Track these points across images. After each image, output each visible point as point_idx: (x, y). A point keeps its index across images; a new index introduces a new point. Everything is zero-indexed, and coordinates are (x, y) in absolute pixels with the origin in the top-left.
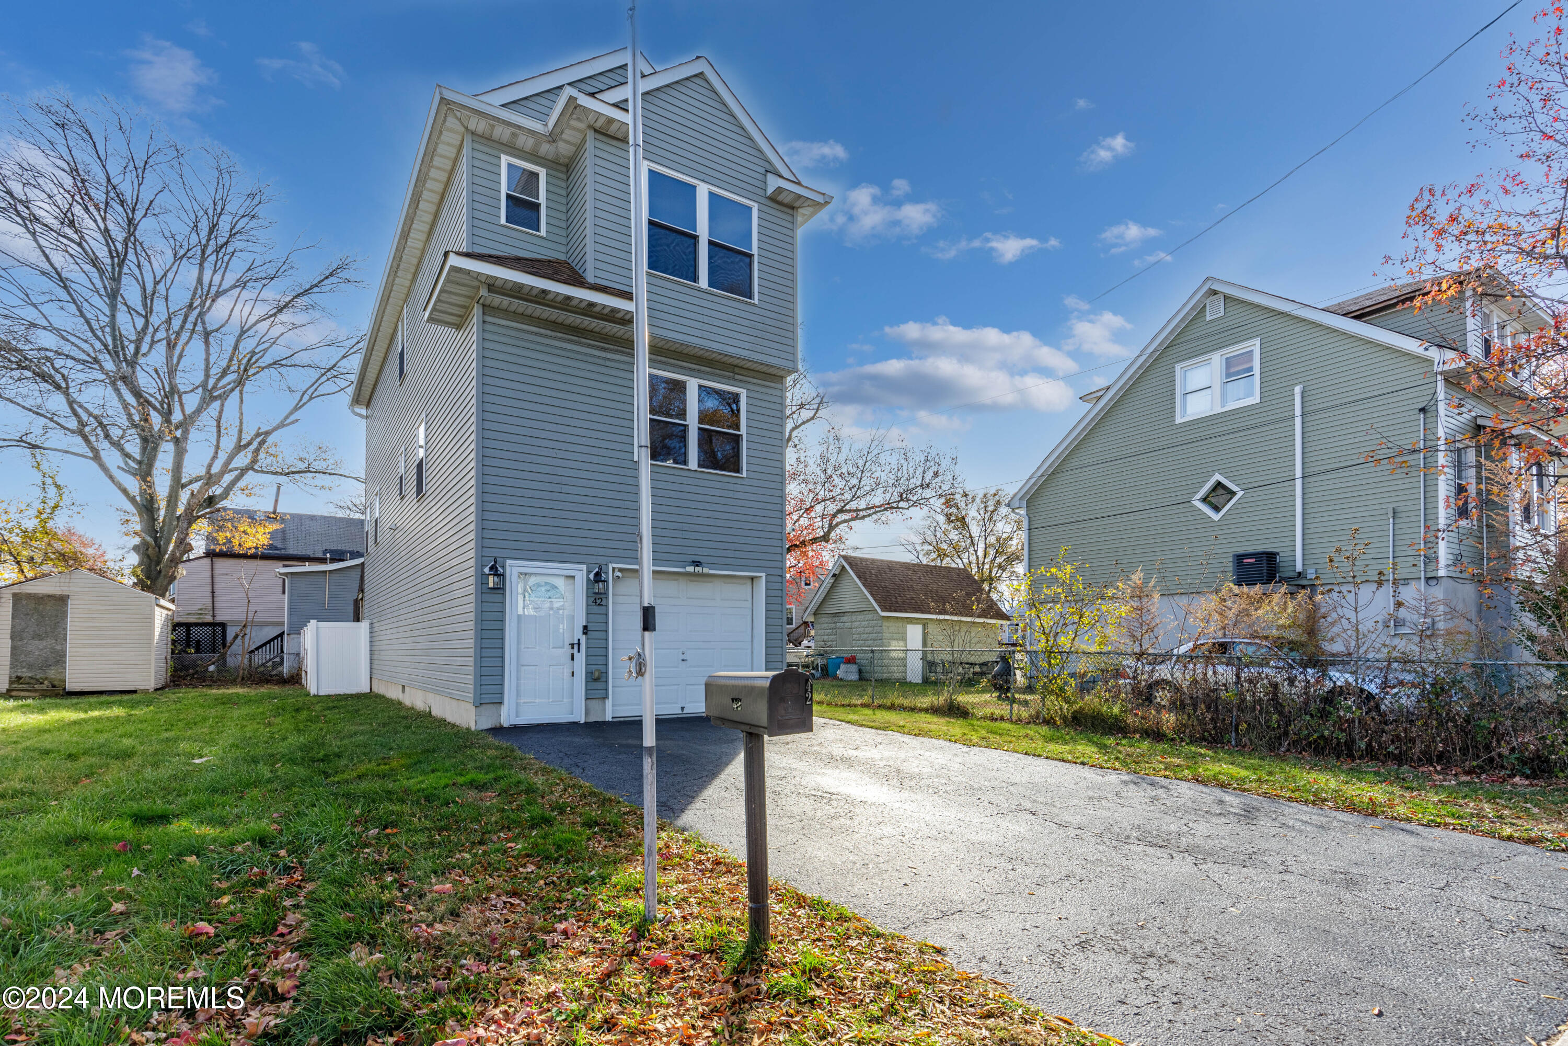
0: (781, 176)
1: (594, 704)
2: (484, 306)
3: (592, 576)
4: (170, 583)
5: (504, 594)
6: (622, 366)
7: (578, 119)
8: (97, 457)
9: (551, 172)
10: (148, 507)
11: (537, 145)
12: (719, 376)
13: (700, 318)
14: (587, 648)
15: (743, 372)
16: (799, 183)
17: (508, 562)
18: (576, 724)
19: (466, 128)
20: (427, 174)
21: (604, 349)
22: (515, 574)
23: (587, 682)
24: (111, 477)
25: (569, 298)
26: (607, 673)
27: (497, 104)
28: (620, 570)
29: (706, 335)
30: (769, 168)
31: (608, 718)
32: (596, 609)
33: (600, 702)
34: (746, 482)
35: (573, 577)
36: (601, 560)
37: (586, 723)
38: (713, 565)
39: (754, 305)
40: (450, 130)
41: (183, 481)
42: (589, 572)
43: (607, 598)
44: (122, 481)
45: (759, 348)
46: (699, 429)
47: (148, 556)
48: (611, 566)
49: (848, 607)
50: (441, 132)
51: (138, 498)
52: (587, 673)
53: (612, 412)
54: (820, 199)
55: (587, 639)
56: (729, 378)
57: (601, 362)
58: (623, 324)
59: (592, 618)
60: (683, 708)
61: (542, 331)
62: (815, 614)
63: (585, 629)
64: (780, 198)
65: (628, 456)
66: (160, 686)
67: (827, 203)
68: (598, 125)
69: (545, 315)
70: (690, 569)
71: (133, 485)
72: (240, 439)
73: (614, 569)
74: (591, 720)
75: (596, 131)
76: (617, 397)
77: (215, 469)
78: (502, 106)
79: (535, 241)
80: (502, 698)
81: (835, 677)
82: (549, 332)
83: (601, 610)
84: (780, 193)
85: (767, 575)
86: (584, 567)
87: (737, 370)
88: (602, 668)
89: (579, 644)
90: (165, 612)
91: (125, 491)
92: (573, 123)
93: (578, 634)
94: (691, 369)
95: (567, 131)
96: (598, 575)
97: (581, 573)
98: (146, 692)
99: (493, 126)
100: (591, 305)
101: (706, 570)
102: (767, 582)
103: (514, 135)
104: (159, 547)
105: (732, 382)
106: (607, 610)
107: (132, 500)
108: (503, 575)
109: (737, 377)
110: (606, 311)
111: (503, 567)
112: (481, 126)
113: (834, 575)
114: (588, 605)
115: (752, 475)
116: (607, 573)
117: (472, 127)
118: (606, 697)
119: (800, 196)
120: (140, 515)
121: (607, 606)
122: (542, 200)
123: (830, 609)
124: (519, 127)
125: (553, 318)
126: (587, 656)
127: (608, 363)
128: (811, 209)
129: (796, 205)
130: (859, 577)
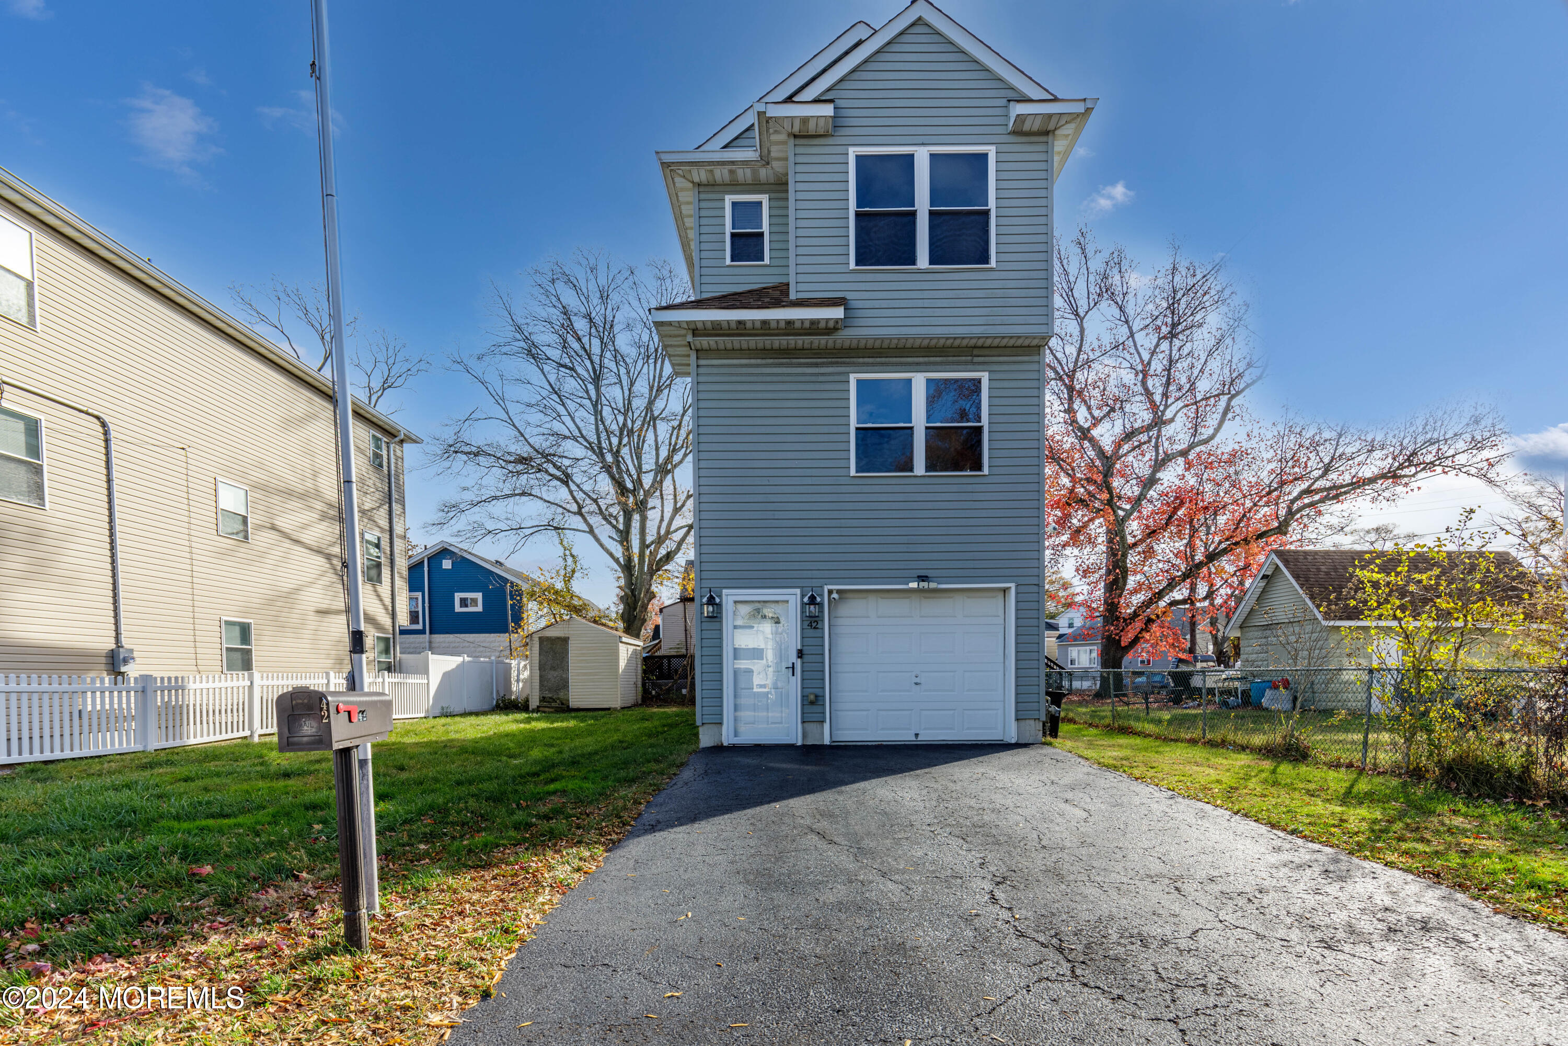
0: (1031, 101)
1: (811, 727)
2: (697, 351)
3: (806, 600)
4: (642, 625)
5: (721, 622)
6: (837, 378)
7: (776, 132)
8: (591, 531)
9: (773, 195)
10: (627, 567)
11: (755, 173)
12: (953, 363)
13: (920, 303)
14: (803, 671)
15: (986, 352)
16: (1055, 100)
17: (725, 591)
18: (792, 746)
19: (693, 182)
20: (687, 237)
21: (816, 365)
22: (731, 603)
23: (803, 705)
24: (602, 545)
25: (765, 322)
26: (824, 696)
27: (718, 149)
28: (838, 591)
29: (927, 321)
30: (1011, 94)
31: (827, 741)
32: (811, 632)
33: (818, 725)
34: (990, 480)
35: (787, 602)
36: (815, 583)
37: (804, 746)
38: (939, 579)
39: (992, 269)
40: (682, 190)
41: (647, 543)
42: (803, 596)
43: (823, 621)
44: (609, 547)
45: (998, 320)
46: (927, 428)
47: (629, 605)
48: (826, 588)
49: (1281, 617)
50: (677, 196)
51: (621, 560)
52: (803, 697)
53: (826, 429)
54: (1079, 108)
55: (803, 663)
56: (966, 363)
57: (813, 378)
58: (828, 334)
59: (808, 641)
60: (917, 735)
61: (753, 361)
62: (1241, 627)
63: (800, 654)
64: (1027, 127)
65: (842, 472)
66: (626, 705)
67: (1089, 110)
68: (796, 129)
69: (752, 345)
70: (913, 585)
71: (618, 551)
72: (676, 502)
73: (830, 592)
74: (810, 742)
75: (795, 136)
76: (831, 412)
77: (662, 532)
78: (724, 147)
79: (760, 271)
80: (722, 719)
81: (1259, 707)
82: (759, 361)
83: (817, 633)
84: (1023, 122)
85: (1017, 586)
86: (798, 591)
87: (976, 352)
88: (818, 691)
89: (793, 668)
90: (631, 648)
91: (611, 555)
92: (774, 138)
93: (793, 657)
94: (918, 364)
95: (773, 149)
96: (812, 598)
97: (793, 597)
98: (615, 709)
99: (711, 171)
100: (789, 323)
101: (933, 585)
102: (1017, 593)
103: (731, 172)
104: (635, 596)
105: (969, 367)
106: (823, 633)
107: (617, 561)
108: (719, 605)
109: (976, 359)
110: (807, 325)
111: (720, 596)
112: (700, 175)
113: (1264, 577)
114: (802, 629)
115: (996, 470)
116: (822, 596)
117: (697, 180)
118: (822, 722)
119: (1050, 116)
120: (623, 572)
121: (823, 629)
122: (765, 228)
123: (1261, 620)
124: (733, 163)
125: (760, 346)
126: (803, 680)
127: (821, 379)
128: (1072, 126)
129: (1051, 127)
130: (1297, 577)
